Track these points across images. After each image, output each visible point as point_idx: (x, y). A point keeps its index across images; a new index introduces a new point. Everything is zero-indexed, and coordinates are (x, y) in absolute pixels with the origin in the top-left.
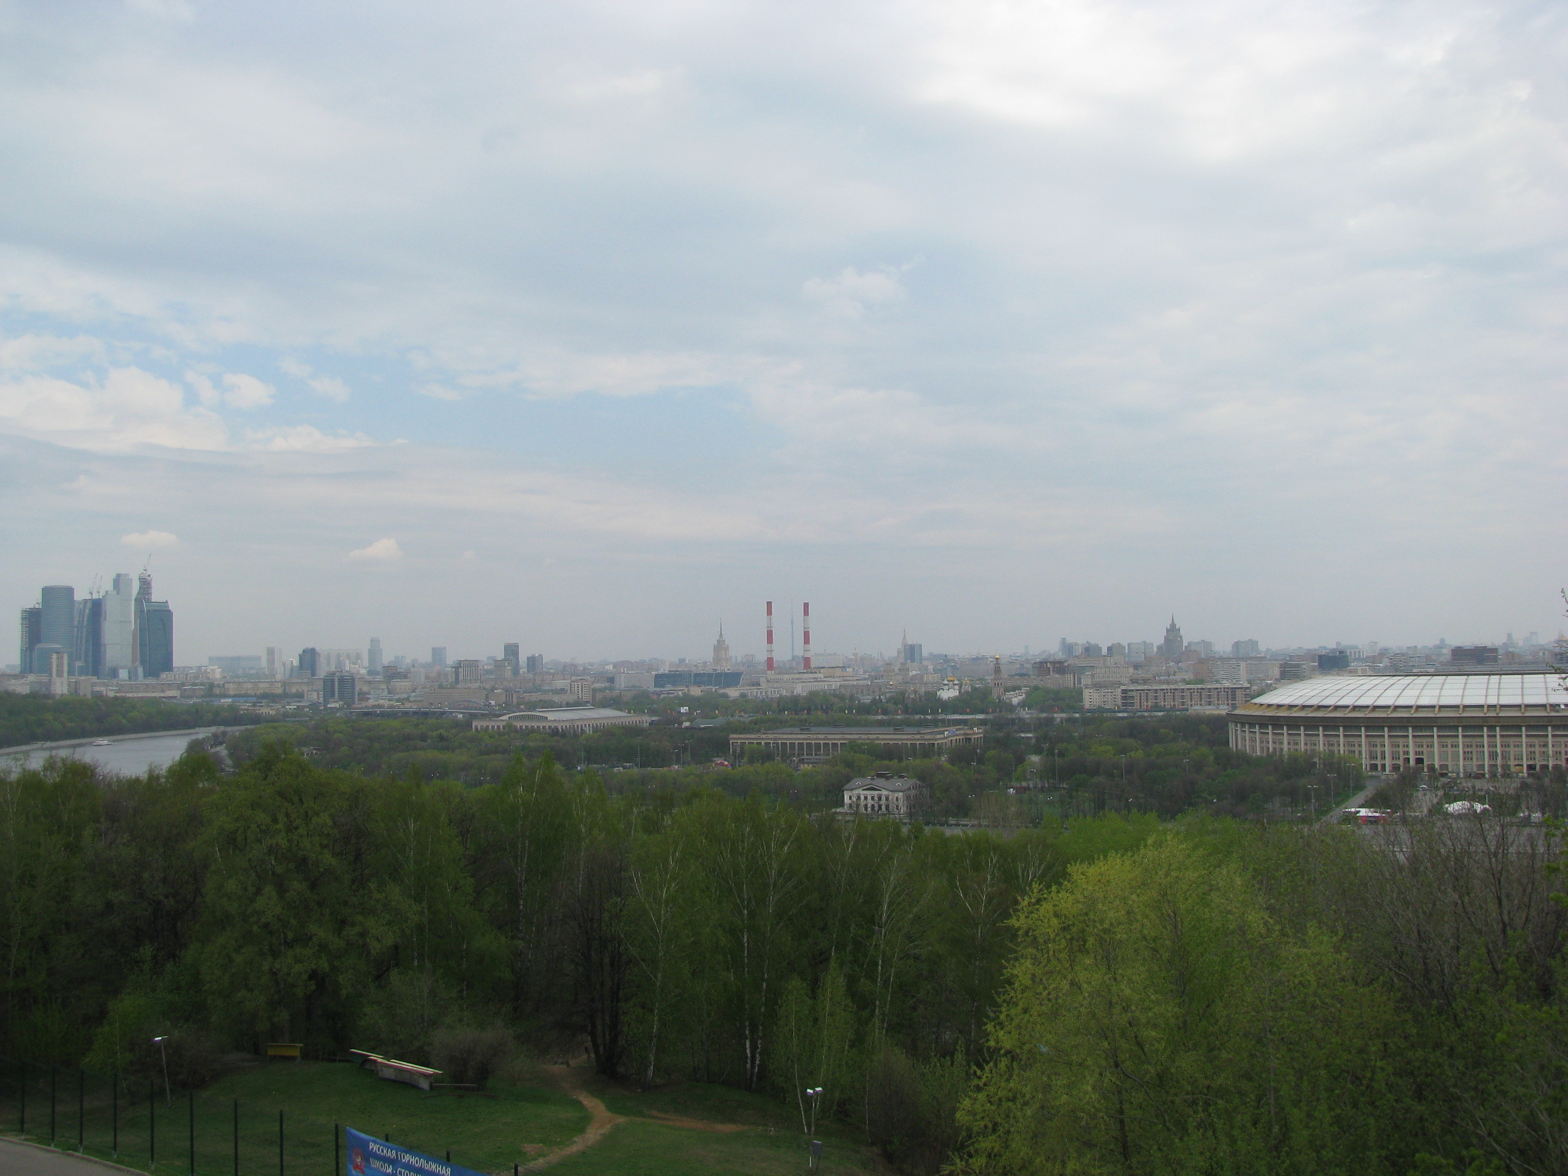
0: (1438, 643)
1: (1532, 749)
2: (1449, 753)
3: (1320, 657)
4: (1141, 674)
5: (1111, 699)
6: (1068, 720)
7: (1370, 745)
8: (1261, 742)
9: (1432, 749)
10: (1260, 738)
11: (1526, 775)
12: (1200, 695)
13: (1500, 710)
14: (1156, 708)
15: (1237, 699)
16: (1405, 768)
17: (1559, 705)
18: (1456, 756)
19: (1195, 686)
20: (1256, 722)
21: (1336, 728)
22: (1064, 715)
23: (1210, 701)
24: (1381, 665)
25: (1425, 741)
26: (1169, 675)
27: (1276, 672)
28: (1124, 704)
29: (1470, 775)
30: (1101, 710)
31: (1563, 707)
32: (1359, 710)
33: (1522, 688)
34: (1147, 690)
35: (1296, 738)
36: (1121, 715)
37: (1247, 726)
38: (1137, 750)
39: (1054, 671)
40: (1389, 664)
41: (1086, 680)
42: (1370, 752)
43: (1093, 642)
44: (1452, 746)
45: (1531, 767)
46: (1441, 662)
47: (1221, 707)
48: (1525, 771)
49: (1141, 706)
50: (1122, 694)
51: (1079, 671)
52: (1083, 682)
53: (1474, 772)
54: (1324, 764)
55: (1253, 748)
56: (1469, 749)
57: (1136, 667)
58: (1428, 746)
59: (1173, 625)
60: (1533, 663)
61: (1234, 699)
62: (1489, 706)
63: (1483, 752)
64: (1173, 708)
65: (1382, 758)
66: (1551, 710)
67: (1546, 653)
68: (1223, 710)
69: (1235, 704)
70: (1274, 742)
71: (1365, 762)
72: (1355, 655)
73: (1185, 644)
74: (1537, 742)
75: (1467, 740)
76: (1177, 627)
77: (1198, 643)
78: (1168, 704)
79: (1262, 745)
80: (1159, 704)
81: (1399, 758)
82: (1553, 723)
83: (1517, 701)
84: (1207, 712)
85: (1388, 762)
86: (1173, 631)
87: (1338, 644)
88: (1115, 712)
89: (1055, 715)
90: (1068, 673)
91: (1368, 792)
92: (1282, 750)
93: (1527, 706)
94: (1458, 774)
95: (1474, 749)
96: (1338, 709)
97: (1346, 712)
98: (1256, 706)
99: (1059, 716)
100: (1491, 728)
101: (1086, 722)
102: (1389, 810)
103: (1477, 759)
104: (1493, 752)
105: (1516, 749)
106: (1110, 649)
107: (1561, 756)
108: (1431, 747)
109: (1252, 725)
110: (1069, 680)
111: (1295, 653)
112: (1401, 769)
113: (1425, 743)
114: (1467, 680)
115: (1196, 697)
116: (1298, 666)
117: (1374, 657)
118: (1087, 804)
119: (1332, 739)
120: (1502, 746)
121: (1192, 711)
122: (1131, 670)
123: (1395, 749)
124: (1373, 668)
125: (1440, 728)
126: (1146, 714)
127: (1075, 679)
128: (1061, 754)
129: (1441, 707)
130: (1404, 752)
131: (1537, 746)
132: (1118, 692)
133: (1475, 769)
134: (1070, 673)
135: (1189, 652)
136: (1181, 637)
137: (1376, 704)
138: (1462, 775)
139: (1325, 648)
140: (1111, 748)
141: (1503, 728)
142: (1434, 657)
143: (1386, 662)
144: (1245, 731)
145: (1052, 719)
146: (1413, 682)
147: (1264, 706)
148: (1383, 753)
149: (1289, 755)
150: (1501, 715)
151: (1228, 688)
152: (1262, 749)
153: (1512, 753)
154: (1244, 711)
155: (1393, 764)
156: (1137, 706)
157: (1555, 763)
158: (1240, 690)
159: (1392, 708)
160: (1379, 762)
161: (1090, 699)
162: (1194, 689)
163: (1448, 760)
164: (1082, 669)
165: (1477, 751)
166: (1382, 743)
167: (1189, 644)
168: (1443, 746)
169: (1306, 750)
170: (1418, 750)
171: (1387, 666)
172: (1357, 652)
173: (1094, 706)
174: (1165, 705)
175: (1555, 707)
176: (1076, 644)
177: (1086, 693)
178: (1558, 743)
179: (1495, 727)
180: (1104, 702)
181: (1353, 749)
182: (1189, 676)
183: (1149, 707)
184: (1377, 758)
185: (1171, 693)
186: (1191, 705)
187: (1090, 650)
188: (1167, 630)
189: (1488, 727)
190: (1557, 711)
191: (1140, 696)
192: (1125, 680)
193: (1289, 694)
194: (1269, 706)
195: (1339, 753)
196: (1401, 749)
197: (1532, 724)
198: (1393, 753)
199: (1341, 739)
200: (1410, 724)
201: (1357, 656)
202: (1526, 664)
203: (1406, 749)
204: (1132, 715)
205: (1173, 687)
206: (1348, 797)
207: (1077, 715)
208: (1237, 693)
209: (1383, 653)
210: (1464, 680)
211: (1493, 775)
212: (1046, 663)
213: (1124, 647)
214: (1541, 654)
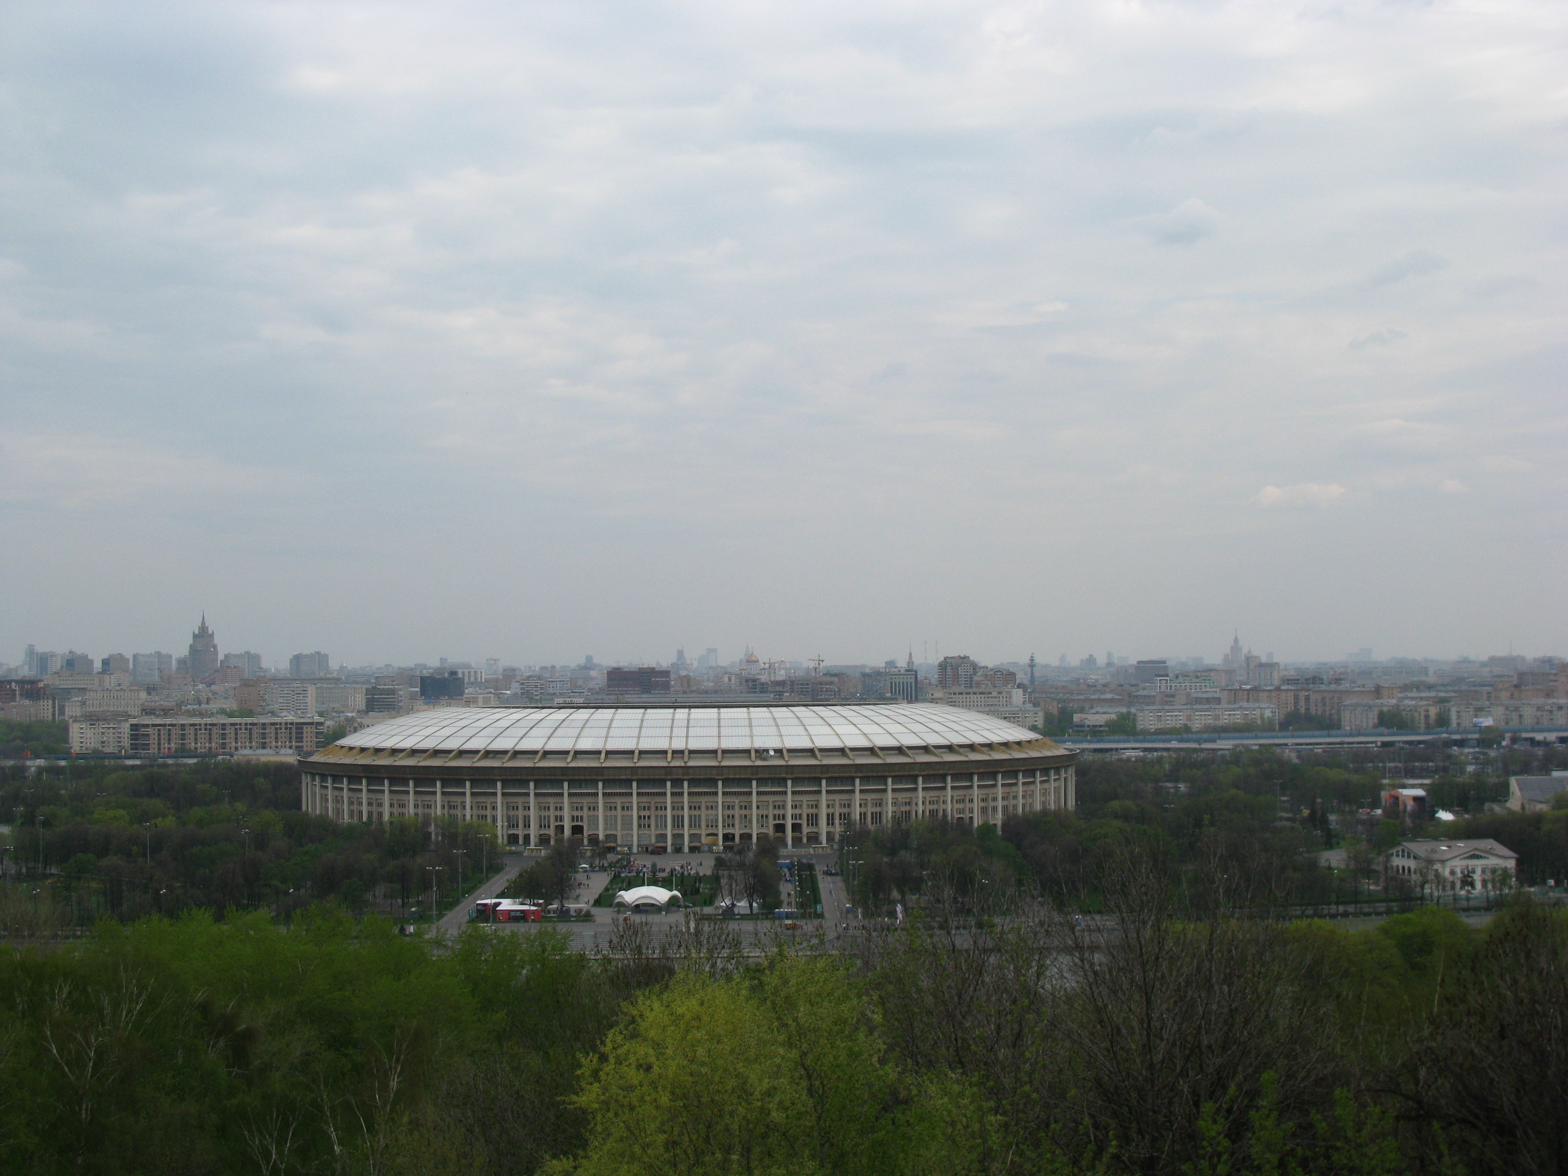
0: (582, 661)
1: (730, 812)
2: (619, 819)
3: (423, 679)
4: (157, 700)
5: (114, 738)
6: (50, 770)
7: (508, 808)
8: (351, 803)
9: (595, 813)
10: (349, 798)
11: (722, 848)
12: (250, 734)
13: (689, 758)
14: (183, 752)
15: (305, 739)
16: (556, 840)
17: (767, 751)
18: (627, 824)
19: (243, 720)
20: (344, 774)
21: (460, 783)
22: (41, 762)
23: (265, 743)
24: (508, 692)
25: (585, 801)
26: (200, 703)
27: (360, 700)
28: (134, 747)
29: (647, 849)
30: (98, 755)
31: (772, 753)
32: (494, 757)
33: (719, 727)
34: (170, 725)
35: (402, 797)
36: (130, 762)
37: (330, 780)
38: (164, 816)
39: (21, 695)
40: (519, 691)
41: (72, 709)
42: (508, 817)
43: (79, 651)
44: (623, 808)
45: (728, 837)
46: (590, 689)
47: (283, 751)
48: (721, 842)
49: (159, 749)
50: (131, 730)
51: (61, 695)
52: (68, 712)
53: (651, 845)
54: (443, 835)
55: (338, 812)
56: (646, 813)
57: (150, 690)
58: (589, 809)
59: (203, 628)
60: (716, 692)
61: (300, 739)
62: (674, 752)
63: (666, 816)
64: (211, 753)
65: (525, 826)
66: (756, 757)
67: (733, 678)
68: (288, 757)
69: (302, 746)
70: (370, 804)
71: (501, 831)
72: (469, 677)
73: (221, 657)
74: (737, 801)
75: (644, 799)
76: (210, 632)
77: (240, 656)
78: (202, 746)
79: (351, 807)
80: (187, 747)
81: (549, 827)
82: (759, 776)
83: (712, 745)
84: (263, 759)
85: (533, 832)
86: (203, 636)
87: (443, 660)
88: (120, 758)
89: (28, 763)
90: (44, 699)
91: (510, 874)
92: (380, 814)
93: (725, 752)
94: (630, 847)
95: (653, 813)
96: (463, 756)
97: (475, 760)
98: (344, 750)
99: (34, 764)
100: (678, 783)
101: (78, 773)
102: (541, 901)
103: (657, 826)
104: (678, 816)
105: (710, 812)
106: (106, 663)
107: (767, 822)
108: (594, 809)
109: (337, 778)
110: (45, 710)
111: (382, 673)
112: (552, 842)
113: (585, 804)
114: (644, 714)
115: (203, 736)
116: (392, 692)
117: (497, 680)
118: (94, 899)
119: (453, 798)
120: (690, 808)
121: (240, 757)
122: (143, 695)
123: (543, 813)
124: (498, 696)
125: (607, 782)
126: (170, 761)
127: (54, 707)
128: (46, 824)
129: (608, 753)
130: (556, 817)
131: (737, 807)
132: (126, 728)
133: (653, 840)
134: (48, 698)
135: (227, 668)
136: (215, 647)
137: (518, 748)
138: (635, 850)
139: (425, 667)
140: (125, 813)
141: (693, 782)
142: (580, 682)
143: (515, 688)
144: (326, 787)
145: (24, 769)
146: (570, 718)
147: (354, 751)
148: (527, 819)
149: (391, 823)
150: (690, 764)
151: (292, 724)
152: (351, 815)
153: (703, 818)
154: (326, 758)
155: (541, 835)
156: (154, 749)
157: (760, 831)
158: (309, 727)
159: (540, 754)
160: (520, 832)
161: (81, 738)
162: (241, 724)
163: (616, 829)
164: (67, 693)
165: (657, 816)
166: (526, 805)
167: (227, 656)
168: (611, 808)
169: (416, 814)
170: (576, 813)
171: (517, 693)
172: (472, 673)
173: (87, 749)
174: (196, 748)
175: (761, 753)
176: (53, 655)
177: (75, 730)
178: (765, 804)
179: (682, 781)
180: (103, 742)
181: (483, 812)
182: (231, 705)
183: (173, 750)
184: (517, 826)
185: (206, 730)
186: (236, 748)
187: (73, 663)
188: (195, 636)
189: (672, 781)
190: (764, 759)
191: (159, 735)
192: (135, 711)
193: (393, 733)
194: (363, 750)
195: (464, 820)
196: (552, 813)
197: (731, 776)
198: (541, 820)
199: (468, 798)
200: (565, 778)
201: (472, 679)
202: (707, 692)
203: (558, 813)
204: (147, 762)
205: (209, 720)
206: (481, 882)
207: (63, 763)
208: (305, 730)
209: (510, 675)
210: (641, 715)
211: (678, 850)
212: (10, 682)
213: (128, 660)
214: (726, 679)
